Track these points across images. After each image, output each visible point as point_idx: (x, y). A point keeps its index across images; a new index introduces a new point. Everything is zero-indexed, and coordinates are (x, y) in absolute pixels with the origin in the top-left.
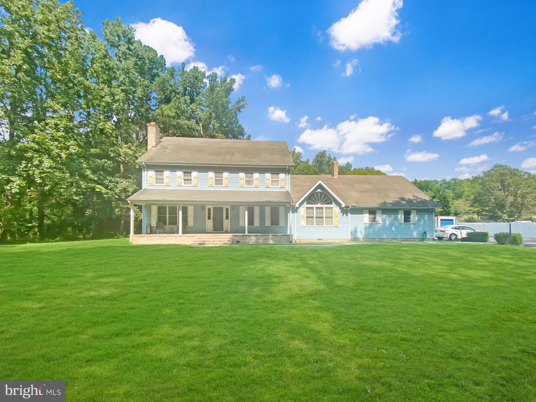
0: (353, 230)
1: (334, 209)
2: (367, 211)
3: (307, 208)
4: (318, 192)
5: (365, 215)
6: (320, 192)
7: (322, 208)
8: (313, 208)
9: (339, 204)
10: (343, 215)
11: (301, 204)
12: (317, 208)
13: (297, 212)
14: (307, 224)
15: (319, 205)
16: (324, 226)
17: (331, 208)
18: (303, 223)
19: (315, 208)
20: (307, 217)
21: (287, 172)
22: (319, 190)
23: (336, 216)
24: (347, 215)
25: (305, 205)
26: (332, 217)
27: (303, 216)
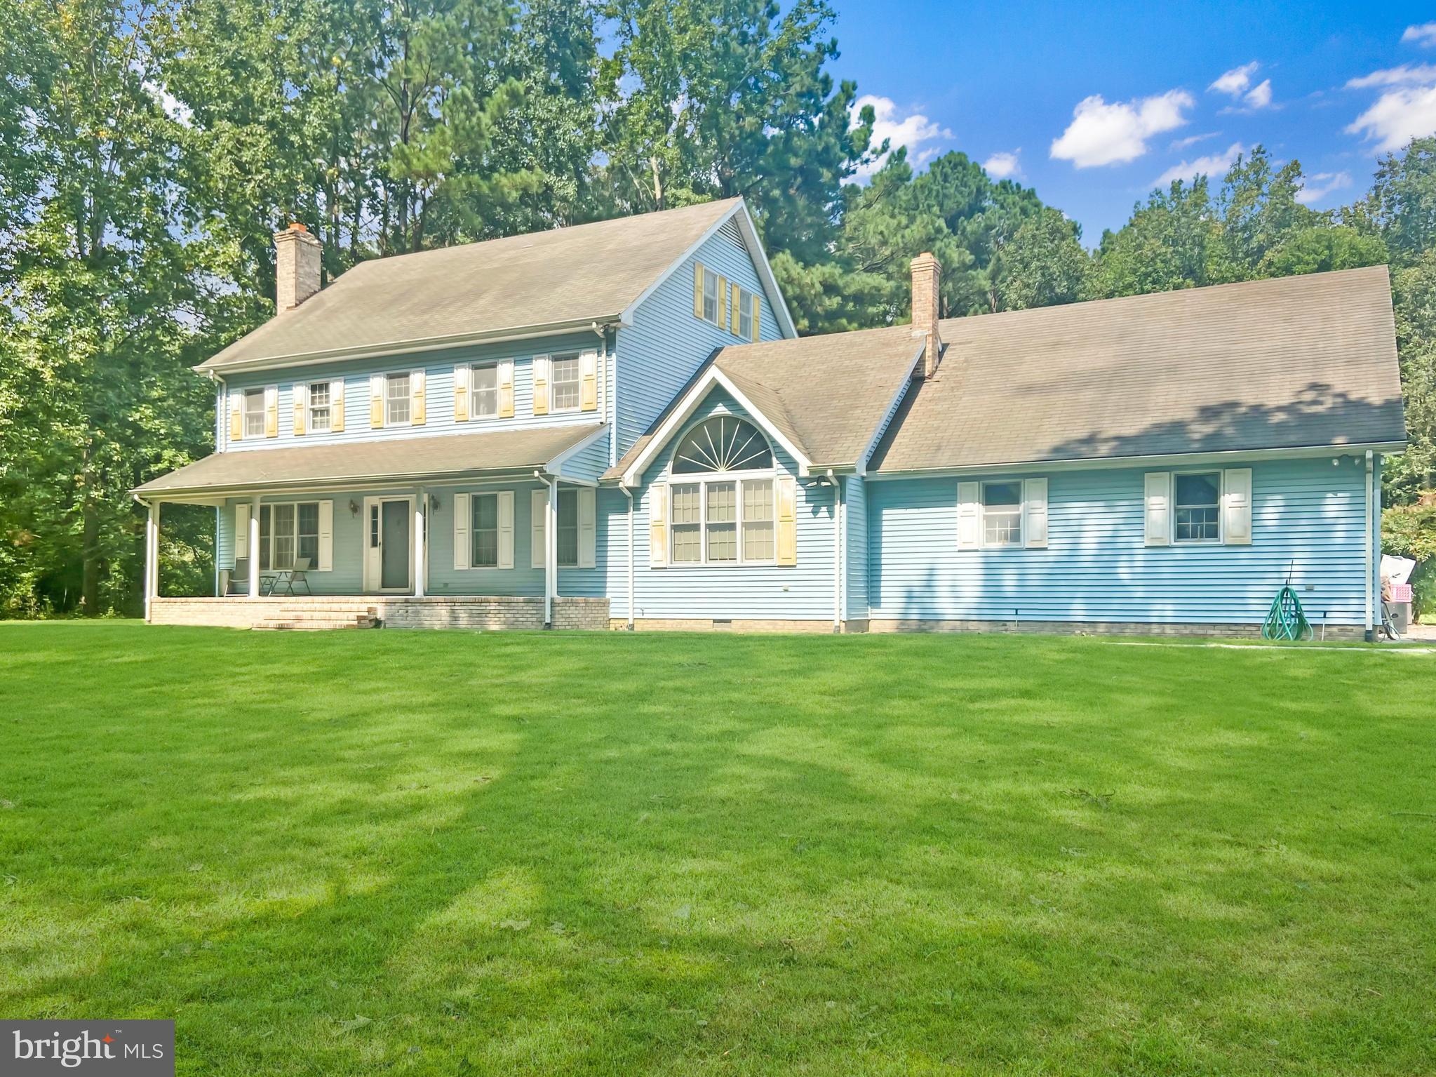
0: (916, 581)
1: (777, 484)
2: (976, 487)
3: (676, 488)
4: (718, 418)
5: (961, 508)
6: (726, 417)
7: (730, 486)
8: (694, 487)
9: (791, 465)
10: (815, 512)
11: (648, 475)
12: (711, 486)
13: (637, 507)
14: (674, 557)
15: (722, 474)
16: (739, 563)
17: (768, 483)
18: (659, 552)
19: (703, 488)
20: (676, 528)
21: (604, 347)
22: (720, 410)
23: (786, 519)
24: (831, 513)
25: (668, 477)
26: (769, 525)
27: (658, 524)
